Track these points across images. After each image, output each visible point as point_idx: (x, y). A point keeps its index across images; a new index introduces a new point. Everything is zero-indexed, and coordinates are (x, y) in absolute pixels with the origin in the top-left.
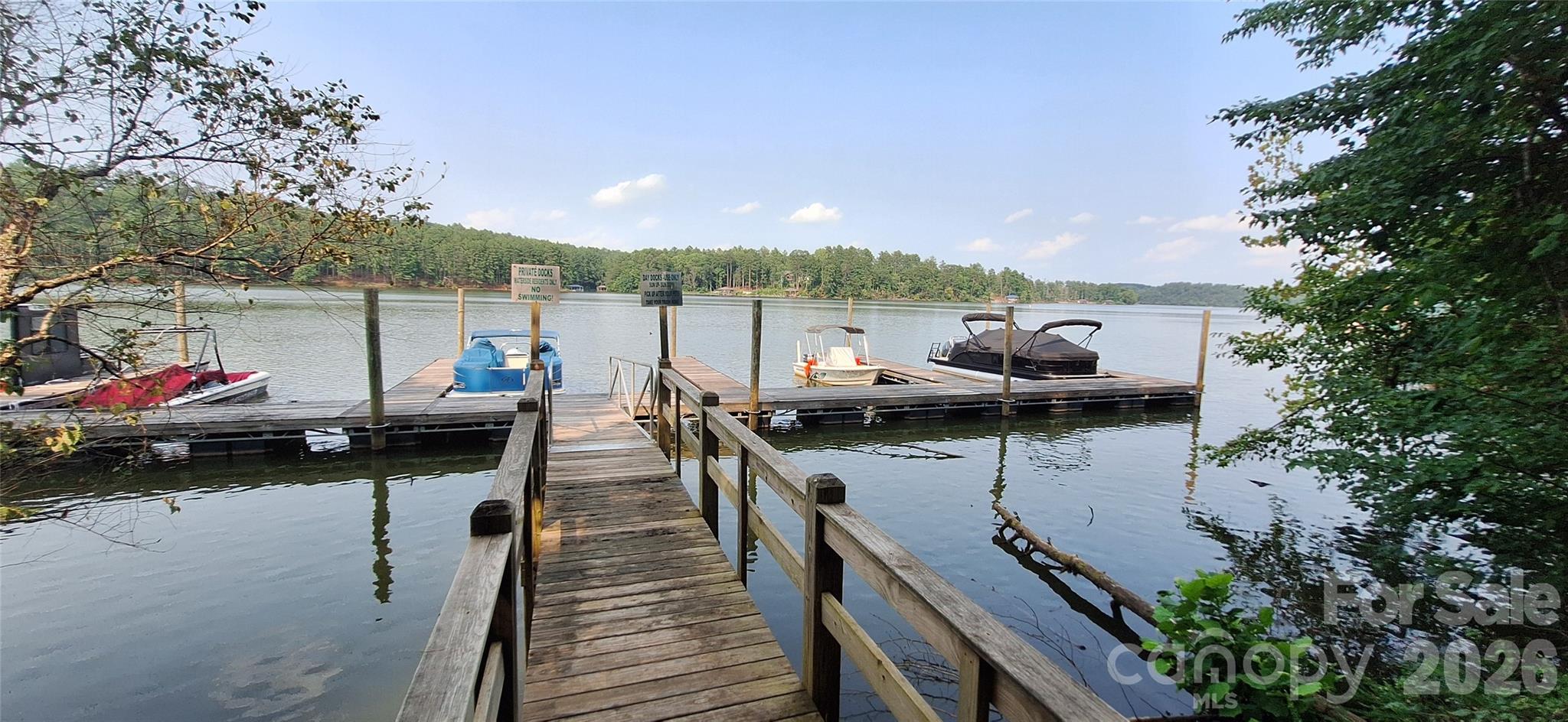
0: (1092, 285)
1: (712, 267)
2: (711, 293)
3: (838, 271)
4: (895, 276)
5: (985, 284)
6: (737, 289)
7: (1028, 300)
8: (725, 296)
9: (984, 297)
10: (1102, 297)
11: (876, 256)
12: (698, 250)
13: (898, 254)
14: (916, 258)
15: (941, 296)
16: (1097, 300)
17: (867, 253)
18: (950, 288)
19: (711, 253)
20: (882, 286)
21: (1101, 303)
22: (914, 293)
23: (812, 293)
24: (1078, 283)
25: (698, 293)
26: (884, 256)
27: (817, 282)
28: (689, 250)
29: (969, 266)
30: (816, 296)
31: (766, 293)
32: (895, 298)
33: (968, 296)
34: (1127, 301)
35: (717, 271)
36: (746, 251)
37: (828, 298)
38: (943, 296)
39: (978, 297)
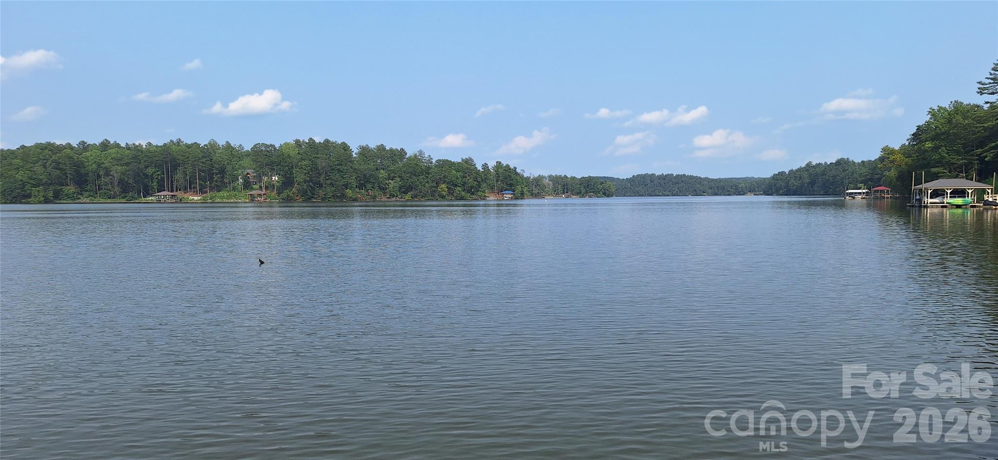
0: (573, 178)
1: (142, 166)
2: (143, 200)
3: (314, 169)
4: (383, 174)
5: (479, 179)
6: (180, 194)
7: (522, 196)
8: (165, 202)
9: (479, 193)
10: (583, 191)
11: (355, 150)
12: (117, 145)
13: (381, 148)
14: (402, 152)
15: (434, 195)
16: (579, 194)
17: (345, 147)
18: (443, 186)
19: (137, 148)
20: (369, 186)
21: (583, 196)
22: (404, 192)
23: (284, 195)
24: (560, 177)
25: (124, 201)
26: (365, 151)
27: (288, 182)
28: (105, 145)
29: (460, 161)
30: (288, 200)
31: (223, 197)
32: (384, 199)
33: (463, 193)
34: (607, 194)
35: (150, 171)
36: (188, 146)
37: (304, 201)
38: (436, 194)
39: (473, 194)
